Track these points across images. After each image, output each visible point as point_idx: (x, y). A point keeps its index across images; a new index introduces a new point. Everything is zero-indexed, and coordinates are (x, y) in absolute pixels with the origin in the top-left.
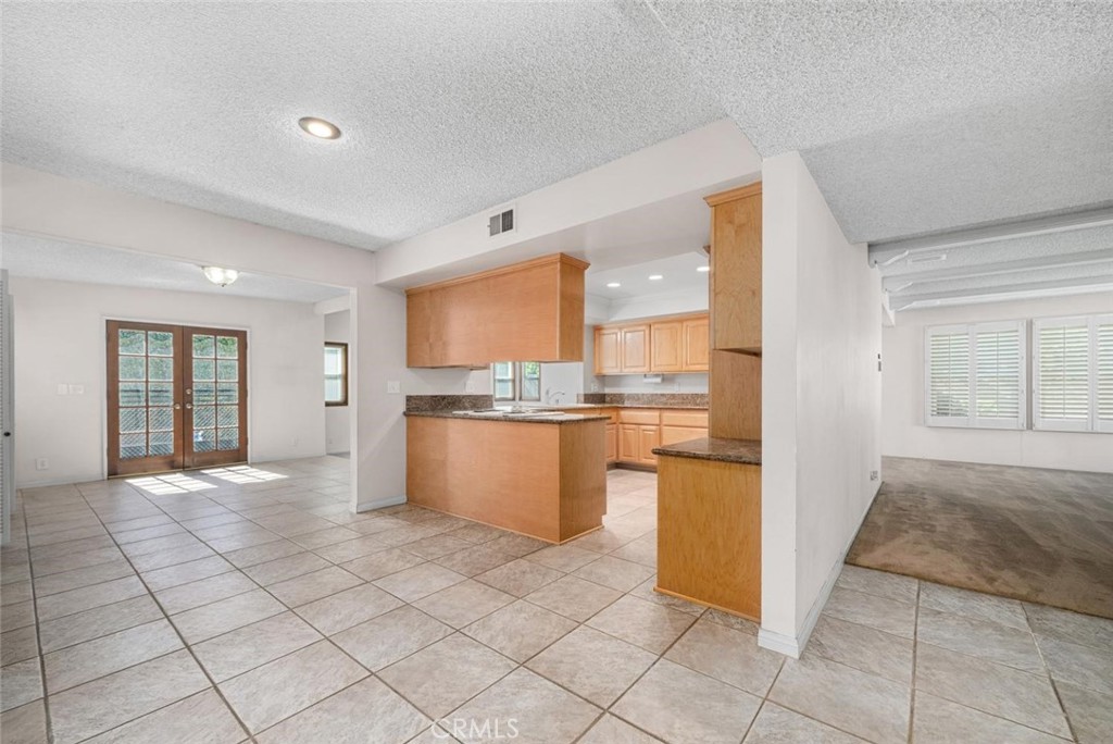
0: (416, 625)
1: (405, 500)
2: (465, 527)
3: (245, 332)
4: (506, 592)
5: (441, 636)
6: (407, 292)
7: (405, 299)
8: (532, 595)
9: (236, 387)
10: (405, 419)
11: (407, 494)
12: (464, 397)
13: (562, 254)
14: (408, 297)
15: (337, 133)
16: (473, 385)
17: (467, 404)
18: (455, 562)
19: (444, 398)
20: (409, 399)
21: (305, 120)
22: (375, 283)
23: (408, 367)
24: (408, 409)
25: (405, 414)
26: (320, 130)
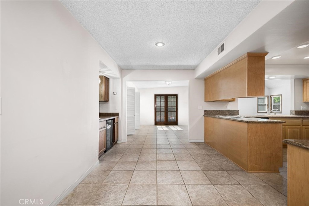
0: (176, 177)
1: (204, 142)
2: (216, 154)
3: (177, 95)
4: (209, 180)
5: (179, 183)
6: (204, 79)
7: (204, 81)
8: (218, 185)
9: (175, 107)
10: (204, 117)
11: (205, 140)
12: (226, 111)
13: (248, 53)
14: (205, 80)
15: (164, 44)
16: (230, 107)
17: (227, 113)
18: (202, 164)
19: (218, 111)
20: (205, 111)
21: (156, 44)
22: (195, 78)
23: (205, 102)
24: (205, 114)
25: (204, 115)
26: (160, 45)
